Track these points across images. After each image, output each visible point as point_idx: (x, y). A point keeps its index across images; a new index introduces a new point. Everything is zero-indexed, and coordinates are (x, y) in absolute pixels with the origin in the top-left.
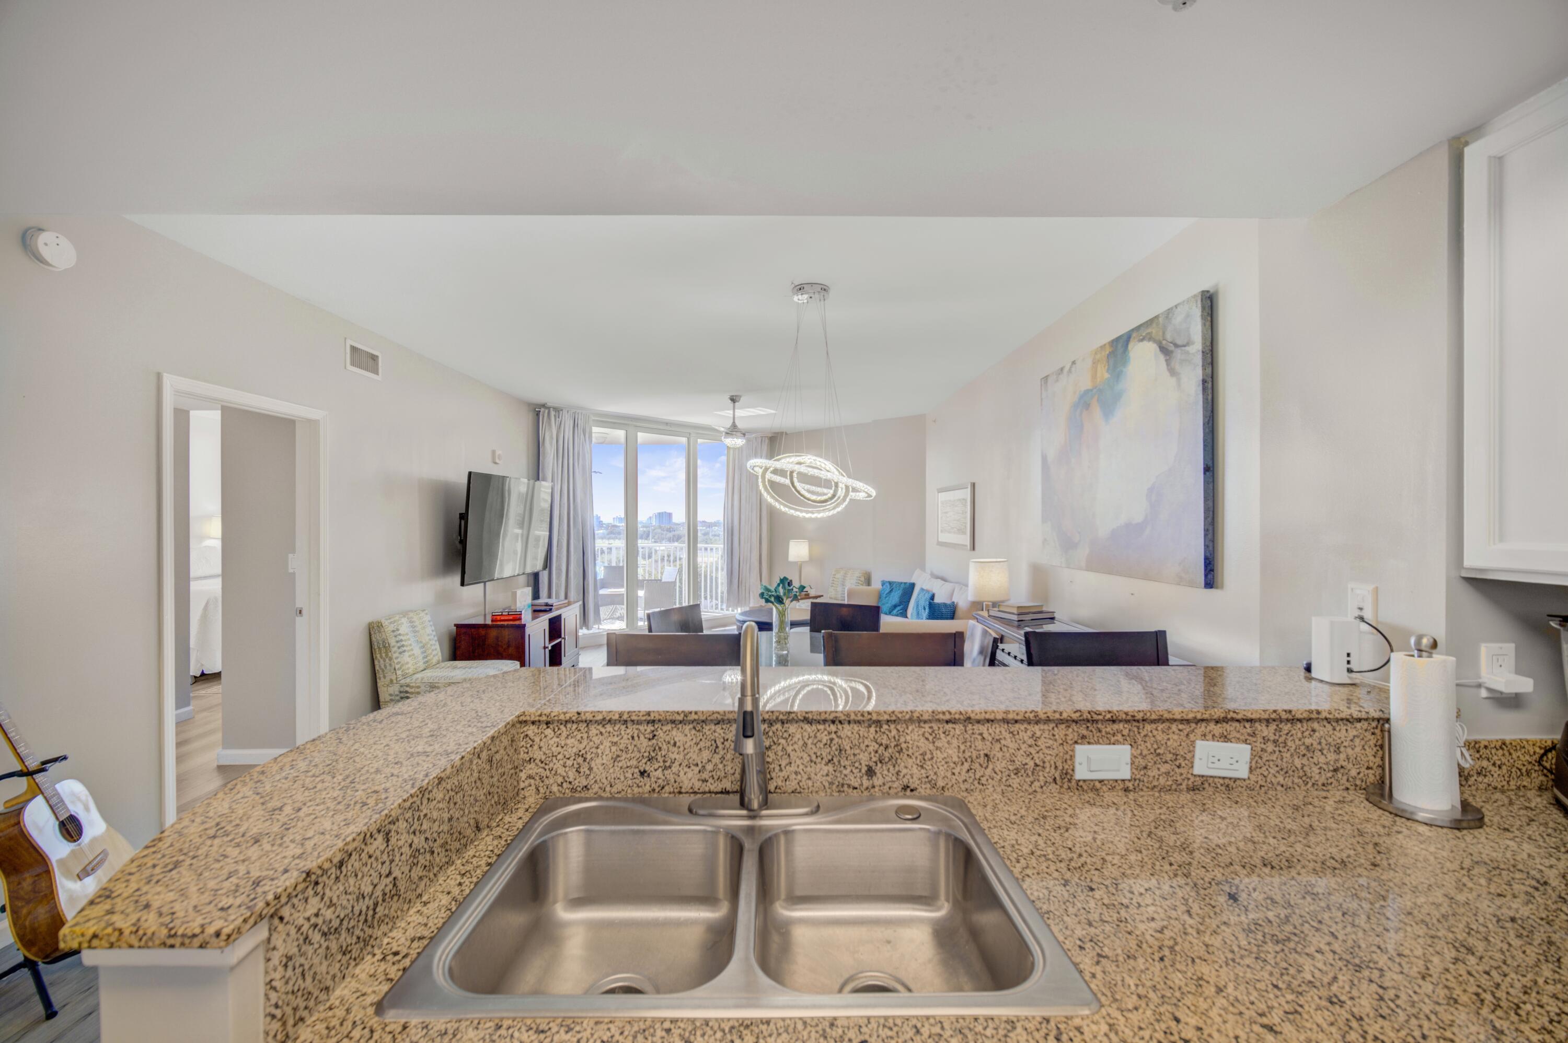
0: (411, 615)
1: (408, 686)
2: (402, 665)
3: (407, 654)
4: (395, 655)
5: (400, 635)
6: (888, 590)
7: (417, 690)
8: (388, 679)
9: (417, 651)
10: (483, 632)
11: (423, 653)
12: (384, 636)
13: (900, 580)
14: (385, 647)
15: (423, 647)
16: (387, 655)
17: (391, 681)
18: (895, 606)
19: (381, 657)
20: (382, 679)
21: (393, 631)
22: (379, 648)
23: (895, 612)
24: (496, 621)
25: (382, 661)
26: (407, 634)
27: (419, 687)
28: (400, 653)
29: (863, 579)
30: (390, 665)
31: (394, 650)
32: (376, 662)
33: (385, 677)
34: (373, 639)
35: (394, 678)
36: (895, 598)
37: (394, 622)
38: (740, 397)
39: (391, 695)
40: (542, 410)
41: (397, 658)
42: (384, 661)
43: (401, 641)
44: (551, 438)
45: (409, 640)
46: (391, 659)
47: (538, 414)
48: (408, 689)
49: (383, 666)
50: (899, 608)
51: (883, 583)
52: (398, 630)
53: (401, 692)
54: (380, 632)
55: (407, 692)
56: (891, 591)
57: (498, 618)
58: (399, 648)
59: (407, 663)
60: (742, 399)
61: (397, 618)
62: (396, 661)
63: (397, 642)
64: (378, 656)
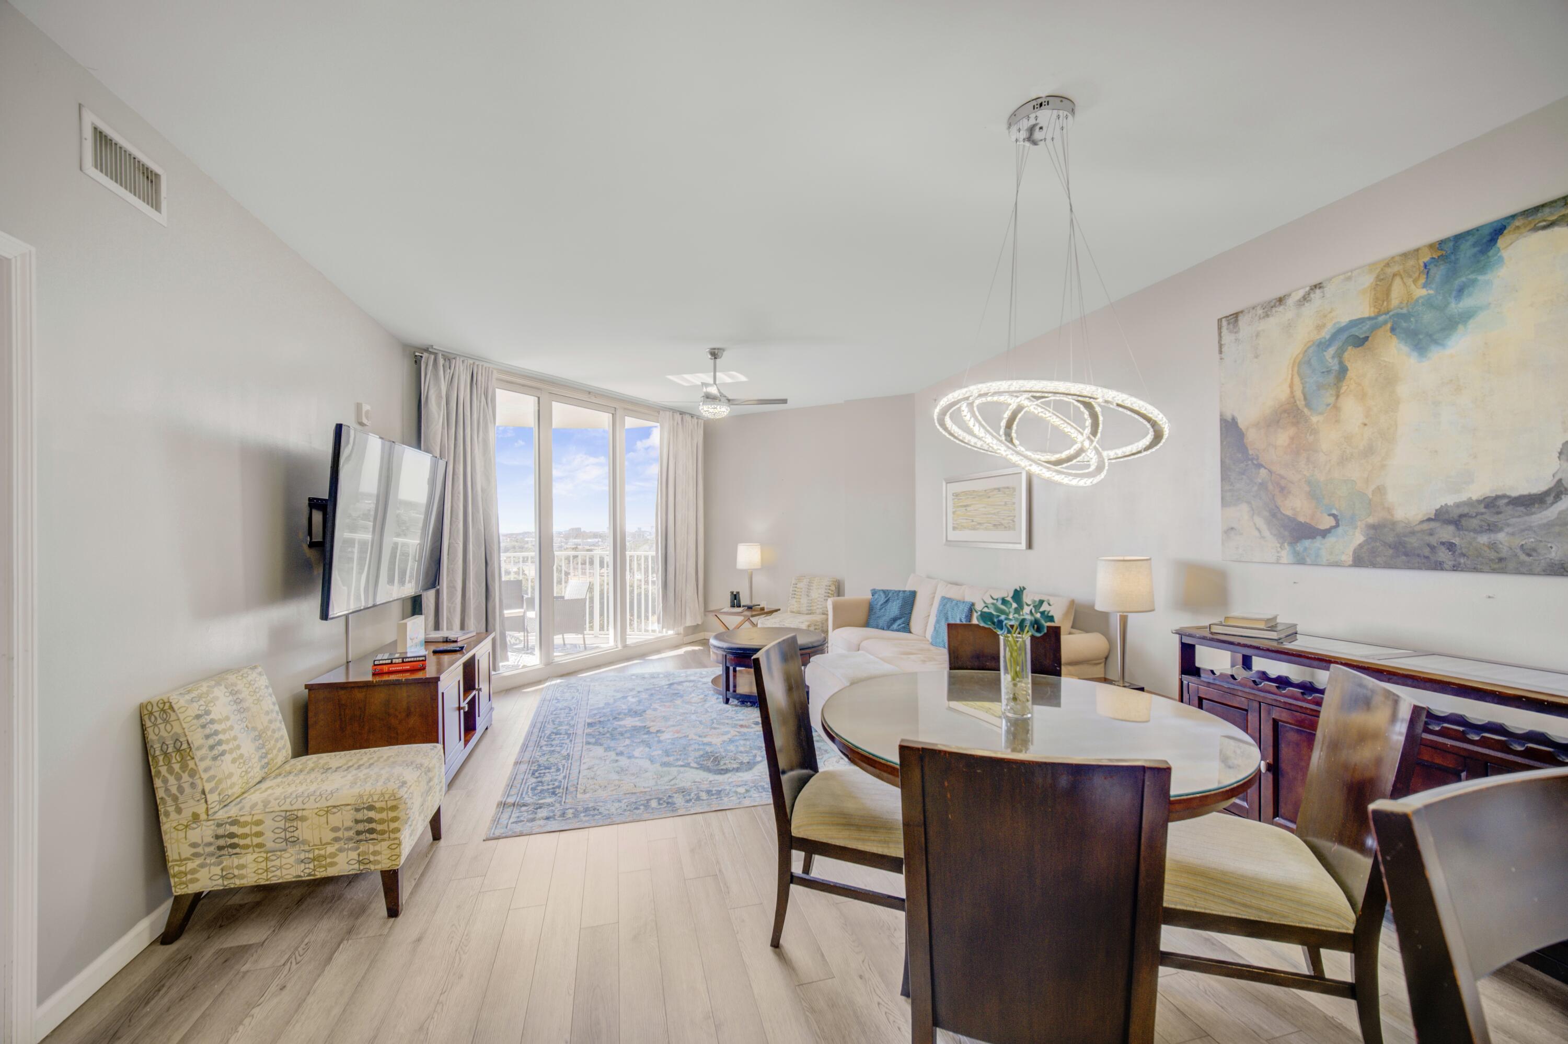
0: (232, 678)
1: (235, 822)
2: (220, 781)
3: (228, 758)
4: (202, 766)
5: (212, 722)
6: (883, 600)
7: (255, 829)
8: (187, 813)
9: (248, 747)
10: (359, 695)
11: (258, 749)
12: (177, 729)
13: (897, 589)
14: (179, 751)
15: (260, 736)
16: (184, 767)
17: (196, 817)
18: (895, 620)
19: (171, 771)
20: (173, 815)
21: (198, 717)
22: (166, 754)
23: (895, 626)
24: (381, 674)
25: (172, 780)
26: (227, 718)
27: (259, 823)
28: (215, 758)
29: (833, 588)
30: (193, 785)
31: (198, 754)
32: (158, 783)
33: (179, 811)
34: (151, 736)
35: (201, 809)
36: (894, 609)
37: (200, 697)
38: (723, 350)
39: (194, 845)
40: (425, 355)
41: (206, 770)
42: (178, 778)
43: (216, 733)
44: (439, 396)
45: (231, 728)
46: (193, 774)
47: (417, 361)
48: (234, 829)
49: (174, 790)
50: (899, 622)
51: (874, 592)
52: (208, 713)
53: (217, 837)
54: (166, 721)
55: (232, 835)
56: (887, 601)
57: (385, 668)
58: (212, 748)
59: (231, 775)
60: (725, 353)
61: (204, 689)
62: (205, 776)
63: (207, 737)
64: (164, 770)
